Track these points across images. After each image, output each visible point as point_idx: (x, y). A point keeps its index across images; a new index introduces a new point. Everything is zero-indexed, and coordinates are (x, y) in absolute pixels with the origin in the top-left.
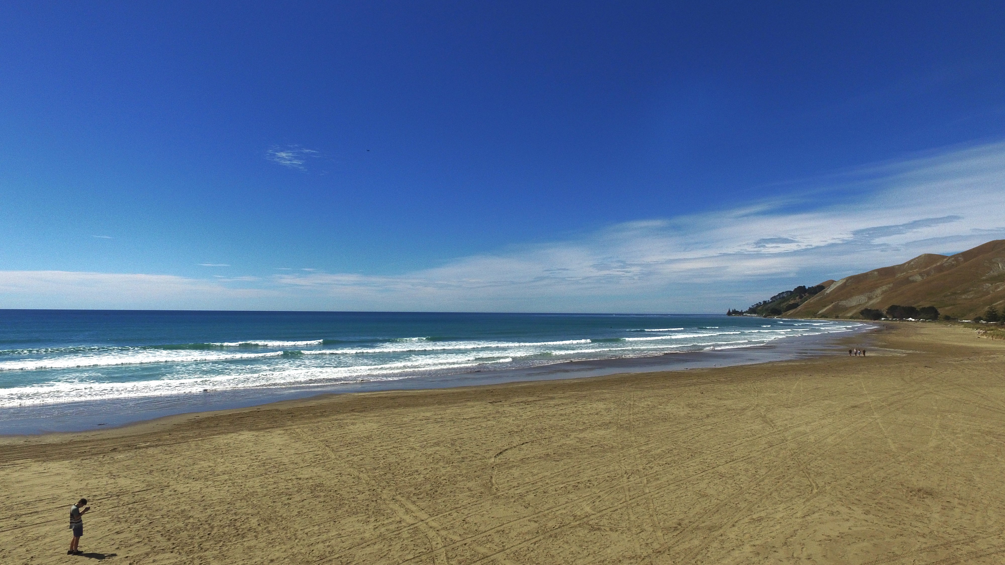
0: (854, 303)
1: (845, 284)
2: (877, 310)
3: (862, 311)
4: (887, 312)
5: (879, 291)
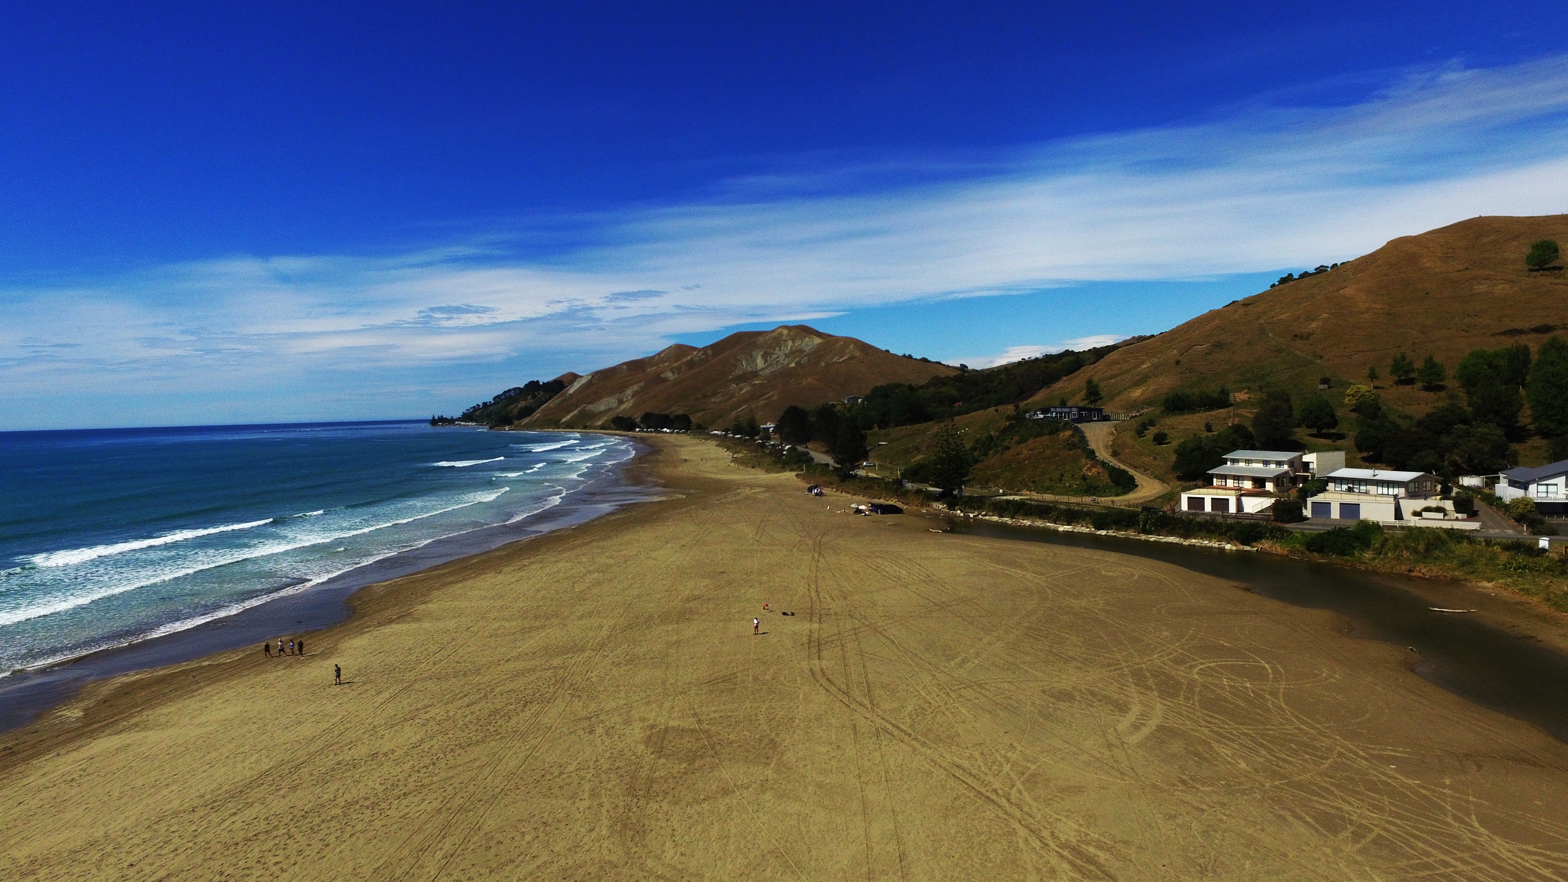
0: (603, 408)
1: (590, 381)
2: (630, 418)
3: (614, 419)
4: (641, 421)
5: (629, 392)
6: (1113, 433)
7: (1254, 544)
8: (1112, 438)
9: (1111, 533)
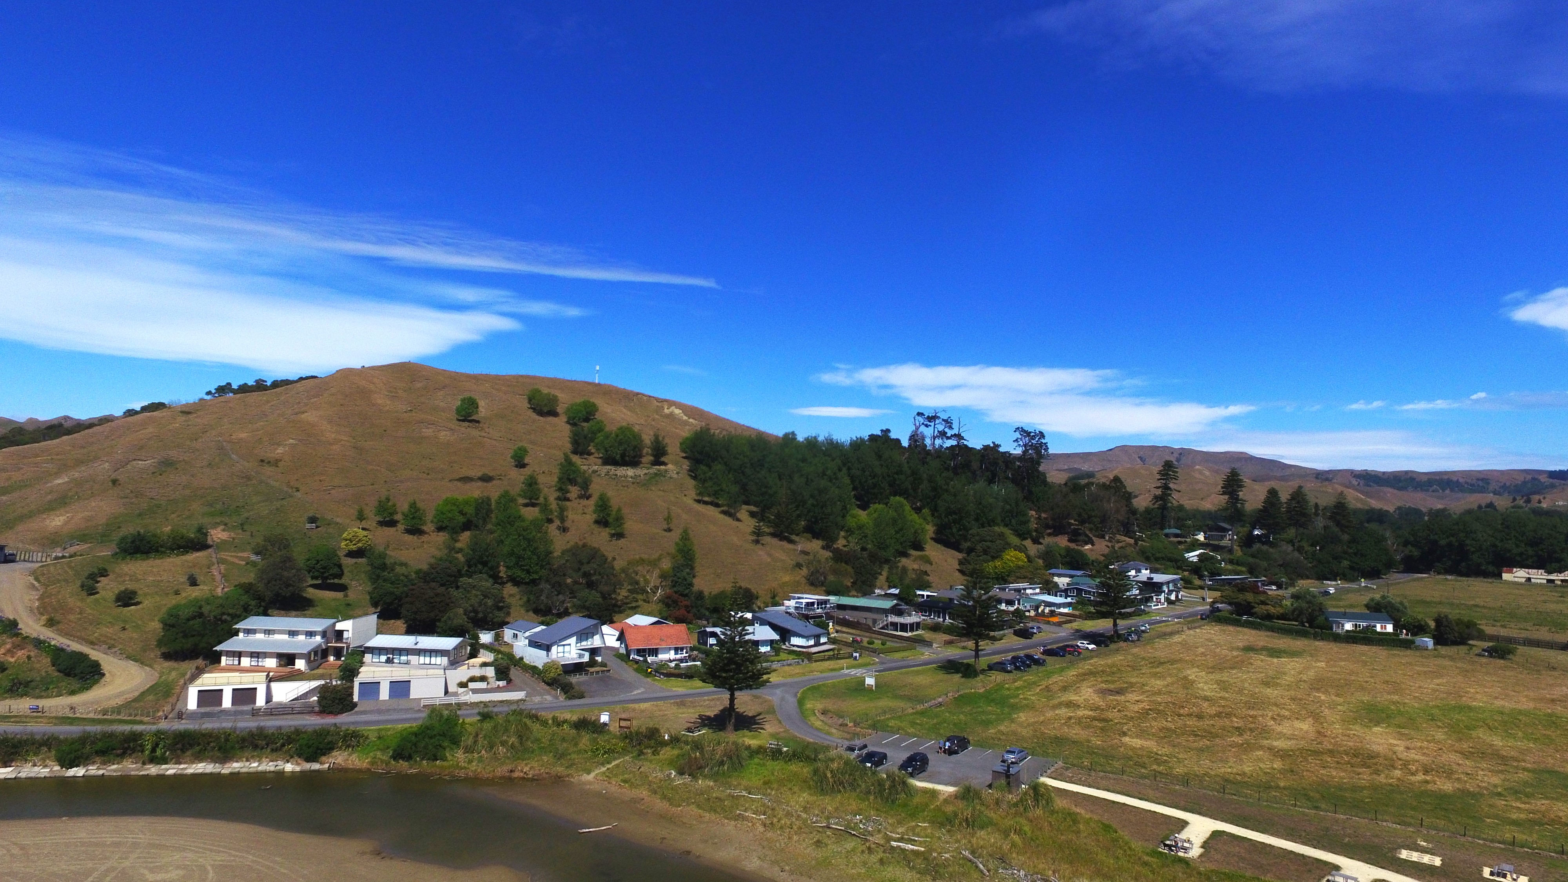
6: (33, 585)
7: (323, 759)
8: (35, 595)
9: (94, 770)
